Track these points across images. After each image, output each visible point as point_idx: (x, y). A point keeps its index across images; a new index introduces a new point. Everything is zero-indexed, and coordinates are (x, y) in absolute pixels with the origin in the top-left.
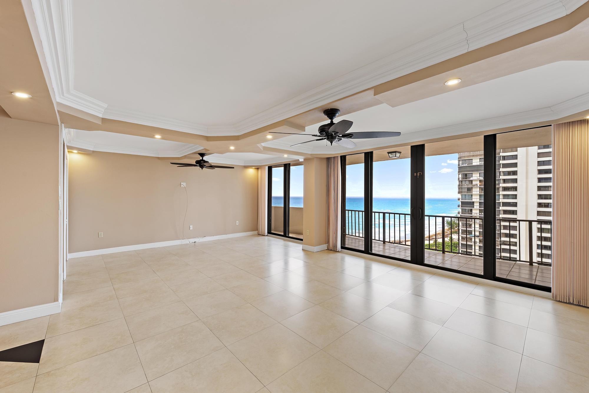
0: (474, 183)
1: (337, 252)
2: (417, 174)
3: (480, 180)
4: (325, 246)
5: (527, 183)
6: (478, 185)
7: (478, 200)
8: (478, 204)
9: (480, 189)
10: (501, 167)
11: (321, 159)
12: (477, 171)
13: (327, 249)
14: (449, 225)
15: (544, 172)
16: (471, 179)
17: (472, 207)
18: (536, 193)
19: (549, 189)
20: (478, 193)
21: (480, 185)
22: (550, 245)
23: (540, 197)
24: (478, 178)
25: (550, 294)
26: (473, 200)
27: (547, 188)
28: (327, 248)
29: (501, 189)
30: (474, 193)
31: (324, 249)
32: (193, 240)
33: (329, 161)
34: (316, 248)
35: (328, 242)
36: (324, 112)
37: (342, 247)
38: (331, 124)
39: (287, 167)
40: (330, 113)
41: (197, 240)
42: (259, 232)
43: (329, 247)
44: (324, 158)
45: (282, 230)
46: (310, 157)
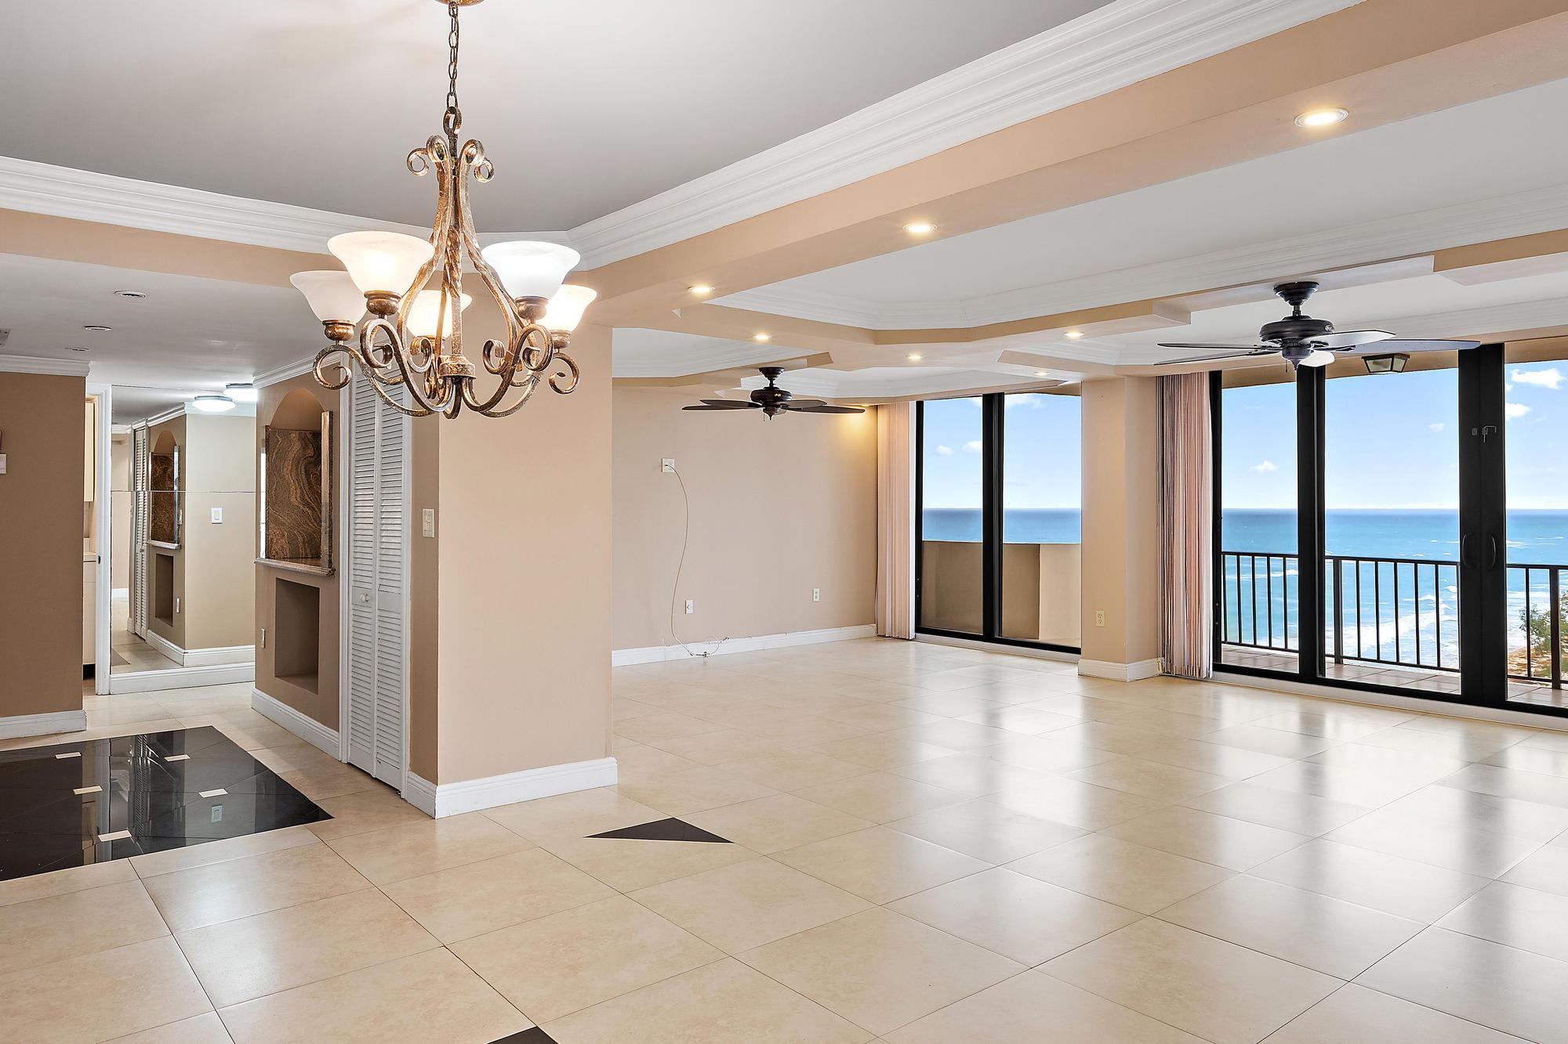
1: (1202, 681)
2: (1480, 431)
4: (1155, 665)
11: (1143, 379)
13: (1161, 672)
28: (1163, 670)
31: (1151, 674)
32: (698, 648)
33: (1165, 387)
34: (1131, 670)
35: (1165, 649)
36: (1278, 288)
37: (1218, 667)
38: (1296, 318)
39: (993, 406)
40: (1295, 292)
41: (710, 648)
42: (885, 628)
43: (1172, 665)
44: (1152, 378)
45: (975, 621)
46: (1110, 374)
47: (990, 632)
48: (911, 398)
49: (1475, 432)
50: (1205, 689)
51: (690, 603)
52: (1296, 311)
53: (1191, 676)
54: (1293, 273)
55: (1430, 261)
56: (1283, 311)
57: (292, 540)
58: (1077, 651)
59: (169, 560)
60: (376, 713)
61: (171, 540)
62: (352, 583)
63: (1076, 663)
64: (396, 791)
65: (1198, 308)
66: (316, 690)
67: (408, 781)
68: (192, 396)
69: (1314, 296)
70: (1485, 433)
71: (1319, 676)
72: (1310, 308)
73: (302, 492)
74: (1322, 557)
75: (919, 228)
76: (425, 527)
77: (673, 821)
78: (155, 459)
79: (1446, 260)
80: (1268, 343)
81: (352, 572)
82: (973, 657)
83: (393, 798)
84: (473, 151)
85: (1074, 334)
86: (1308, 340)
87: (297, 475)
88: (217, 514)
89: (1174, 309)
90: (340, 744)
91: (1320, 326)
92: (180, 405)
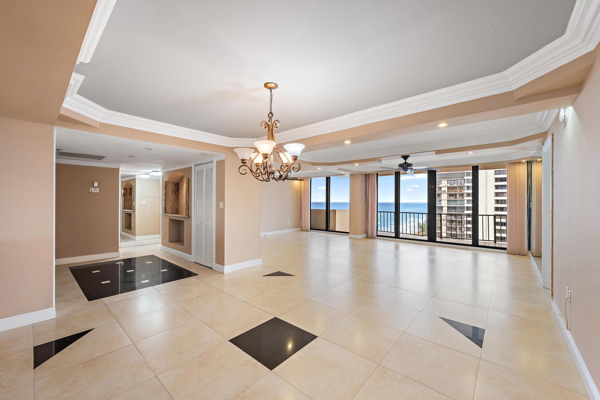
0: (443, 189)
3: (448, 187)
4: (364, 235)
5: (486, 190)
6: (447, 191)
7: (446, 205)
8: (446, 208)
9: (448, 195)
10: (466, 175)
11: (363, 174)
12: (445, 178)
13: (366, 237)
14: (421, 228)
15: (499, 180)
16: (440, 186)
17: (441, 212)
18: (494, 198)
19: (503, 195)
20: (446, 198)
21: (448, 192)
22: (506, 221)
23: (497, 202)
24: (446, 184)
25: (506, 251)
26: (442, 205)
27: (502, 194)
29: (465, 195)
30: (442, 198)
31: (364, 237)
32: (263, 234)
33: (367, 176)
34: (360, 237)
35: (367, 232)
36: (402, 157)
37: (378, 236)
38: (406, 163)
39: (328, 179)
40: (405, 157)
41: (266, 233)
42: (303, 228)
43: (368, 235)
44: (364, 174)
45: (324, 227)
46: (357, 173)
47: (327, 229)
48: (309, 177)
49: (431, 187)
50: (375, 240)
51: (262, 223)
52: (406, 161)
53: (372, 238)
54: (405, 154)
55: (434, 152)
56: (403, 161)
57: (172, 209)
58: (348, 233)
59: (130, 215)
60: (204, 250)
61: (131, 209)
62: (195, 219)
63: (348, 236)
64: (211, 268)
65: (383, 160)
66: (183, 245)
67: (215, 266)
68: (139, 173)
69: (409, 158)
70: (433, 186)
71: (399, 237)
72: (408, 161)
73: (174, 198)
74: (399, 212)
75: (348, 142)
76: (220, 206)
77: (279, 272)
78: (125, 189)
79: (438, 152)
80: (400, 168)
81: (195, 217)
82: (324, 234)
83: (211, 270)
84: (277, 122)
85: (357, 165)
86: (409, 167)
87: (173, 193)
88: (144, 203)
89: (379, 160)
90: (192, 258)
91: (410, 165)
92: (135, 176)
